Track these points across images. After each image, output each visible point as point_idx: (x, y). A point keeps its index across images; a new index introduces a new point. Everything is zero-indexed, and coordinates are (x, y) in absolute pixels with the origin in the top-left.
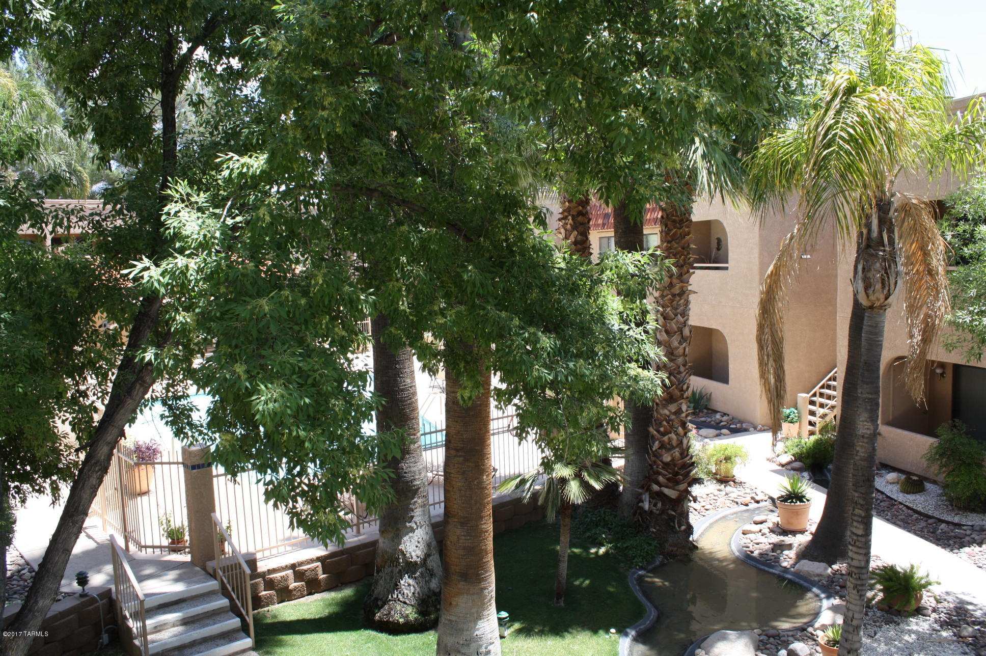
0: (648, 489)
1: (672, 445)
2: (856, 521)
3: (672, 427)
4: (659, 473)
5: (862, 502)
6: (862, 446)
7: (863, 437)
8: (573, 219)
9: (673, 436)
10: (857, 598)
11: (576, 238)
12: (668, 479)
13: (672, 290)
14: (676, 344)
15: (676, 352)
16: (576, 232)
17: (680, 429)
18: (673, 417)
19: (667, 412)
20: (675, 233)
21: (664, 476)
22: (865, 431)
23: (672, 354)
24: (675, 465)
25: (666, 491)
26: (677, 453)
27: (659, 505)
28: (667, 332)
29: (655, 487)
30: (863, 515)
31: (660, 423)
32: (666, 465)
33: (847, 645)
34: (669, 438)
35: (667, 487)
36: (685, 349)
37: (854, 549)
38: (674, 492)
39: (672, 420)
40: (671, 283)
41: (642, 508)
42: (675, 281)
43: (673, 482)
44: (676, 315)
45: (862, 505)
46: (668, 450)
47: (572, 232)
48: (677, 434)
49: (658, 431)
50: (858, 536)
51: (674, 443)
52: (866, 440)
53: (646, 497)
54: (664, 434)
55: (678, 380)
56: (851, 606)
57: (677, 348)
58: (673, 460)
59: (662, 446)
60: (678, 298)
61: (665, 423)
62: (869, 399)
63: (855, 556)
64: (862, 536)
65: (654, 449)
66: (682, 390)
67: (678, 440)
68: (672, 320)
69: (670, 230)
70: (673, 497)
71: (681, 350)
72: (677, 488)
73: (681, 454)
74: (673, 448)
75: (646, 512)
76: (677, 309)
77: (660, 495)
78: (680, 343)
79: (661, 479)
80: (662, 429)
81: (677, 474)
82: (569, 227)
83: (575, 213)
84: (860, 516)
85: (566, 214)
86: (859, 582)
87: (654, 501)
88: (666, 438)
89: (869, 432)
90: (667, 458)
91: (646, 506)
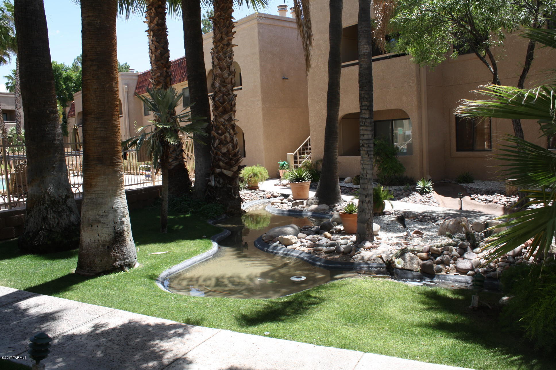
0: (213, 173)
1: (227, 142)
2: (365, 109)
3: (226, 129)
4: (219, 160)
5: (367, 96)
6: (364, 61)
7: (364, 55)
8: (155, 9)
9: (227, 134)
10: (369, 160)
11: (157, 22)
12: (226, 163)
13: (223, 42)
14: (226, 75)
15: (227, 81)
16: (158, 18)
17: (231, 130)
18: (227, 123)
19: (222, 120)
20: (223, 7)
21: (223, 162)
22: (365, 51)
23: (224, 82)
24: (230, 154)
25: (225, 172)
26: (230, 146)
27: (221, 181)
28: (220, 68)
29: (218, 170)
30: (368, 105)
31: (219, 128)
32: (224, 154)
33: (365, 192)
34: (225, 136)
35: (225, 169)
36: (232, 79)
37: (364, 128)
38: (230, 172)
39: (227, 125)
40: (222, 37)
41: (210, 186)
42: (224, 36)
43: (229, 165)
44: (225, 57)
45: (367, 98)
46: (225, 145)
47: (155, 18)
48: (230, 134)
49: (218, 133)
50: (366, 119)
51: (228, 139)
52: (366, 57)
53: (212, 178)
54: (221, 135)
55: (229, 99)
56: (365, 166)
57: (227, 78)
58: (228, 151)
59: (221, 142)
60: (226, 47)
61: (222, 127)
62: (366, 31)
63: (365, 132)
64: (368, 118)
65: (215, 146)
66: (231, 105)
67: (231, 138)
68: (224, 60)
69: (219, 5)
70: (230, 176)
71: (229, 79)
72: (231, 169)
73: (233, 147)
74: (228, 143)
75: (213, 187)
76: (226, 54)
77: (221, 175)
78: (229, 75)
79: (221, 164)
80: (220, 132)
81: (231, 159)
82: (153, 14)
83: (156, 6)
84: (366, 106)
85: (151, 7)
86: (369, 149)
87: (217, 179)
88: (223, 137)
89: (367, 51)
90: (224, 150)
91: (213, 183)
